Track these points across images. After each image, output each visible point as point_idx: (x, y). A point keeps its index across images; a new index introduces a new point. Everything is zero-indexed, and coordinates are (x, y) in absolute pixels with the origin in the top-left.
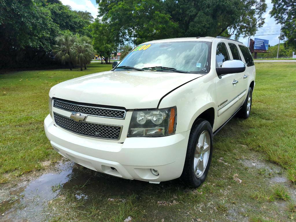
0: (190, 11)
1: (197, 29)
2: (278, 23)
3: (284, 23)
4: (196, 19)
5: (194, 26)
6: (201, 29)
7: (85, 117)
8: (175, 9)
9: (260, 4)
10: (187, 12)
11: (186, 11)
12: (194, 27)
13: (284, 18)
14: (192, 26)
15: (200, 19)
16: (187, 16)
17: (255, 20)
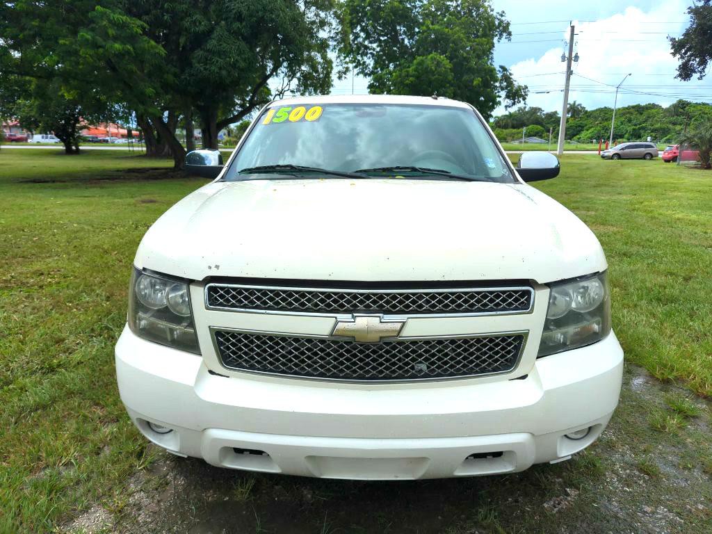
0: (194, 22)
1: (216, 70)
2: (358, 74)
3: (370, 75)
4: (212, 43)
5: (206, 61)
6: (227, 71)
7: (404, 323)
8: (150, 10)
9: (338, 29)
10: (186, 23)
11: (182, 19)
12: (206, 64)
13: (367, 66)
14: (202, 61)
15: (221, 45)
16: (185, 33)
17: (328, 63)
